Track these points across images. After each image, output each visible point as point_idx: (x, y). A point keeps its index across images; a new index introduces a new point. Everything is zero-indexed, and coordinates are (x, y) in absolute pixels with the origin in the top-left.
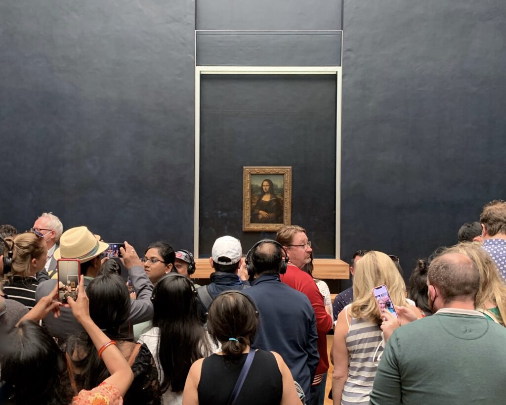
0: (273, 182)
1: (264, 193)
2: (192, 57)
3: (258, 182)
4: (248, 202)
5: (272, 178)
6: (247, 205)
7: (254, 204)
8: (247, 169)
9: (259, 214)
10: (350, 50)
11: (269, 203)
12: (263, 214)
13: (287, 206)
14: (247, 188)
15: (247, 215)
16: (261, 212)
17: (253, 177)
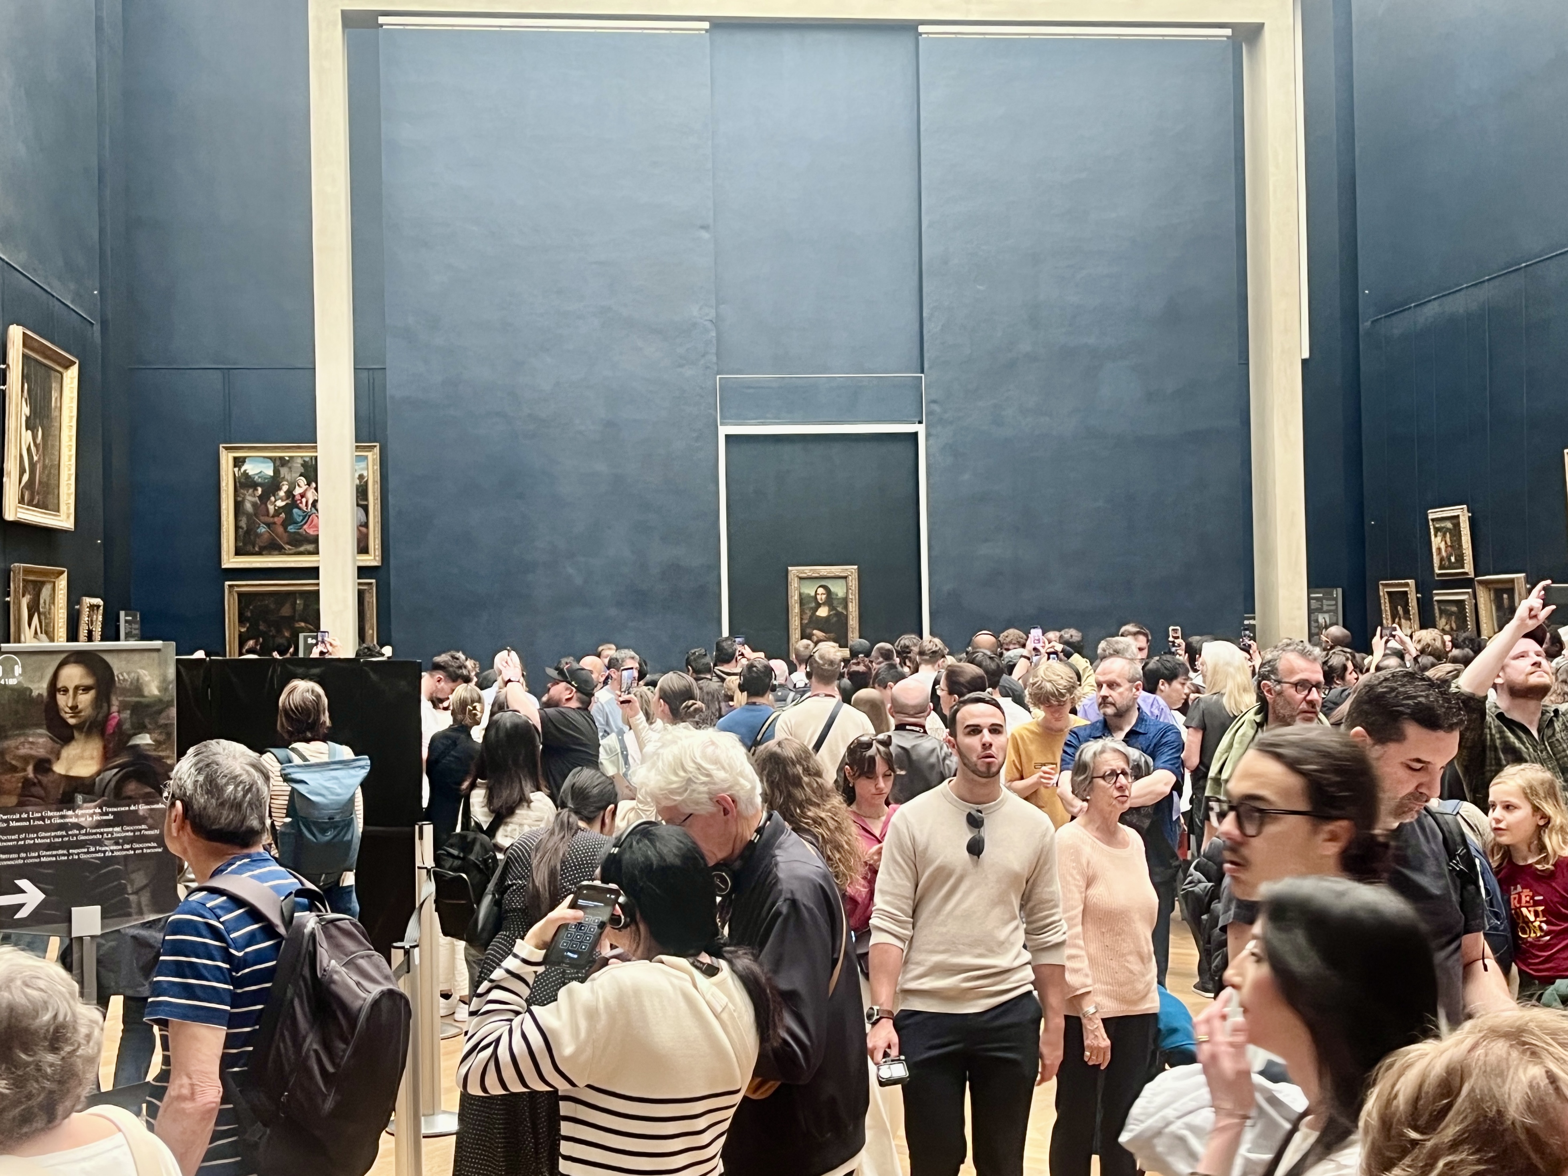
0: (832, 589)
1: (819, 605)
2: (714, 413)
3: (809, 590)
5: (829, 584)
7: (806, 621)
8: (794, 571)
9: (813, 635)
10: (934, 402)
11: (827, 619)
12: (818, 634)
13: (853, 622)
14: (794, 597)
16: (815, 632)
17: (803, 581)
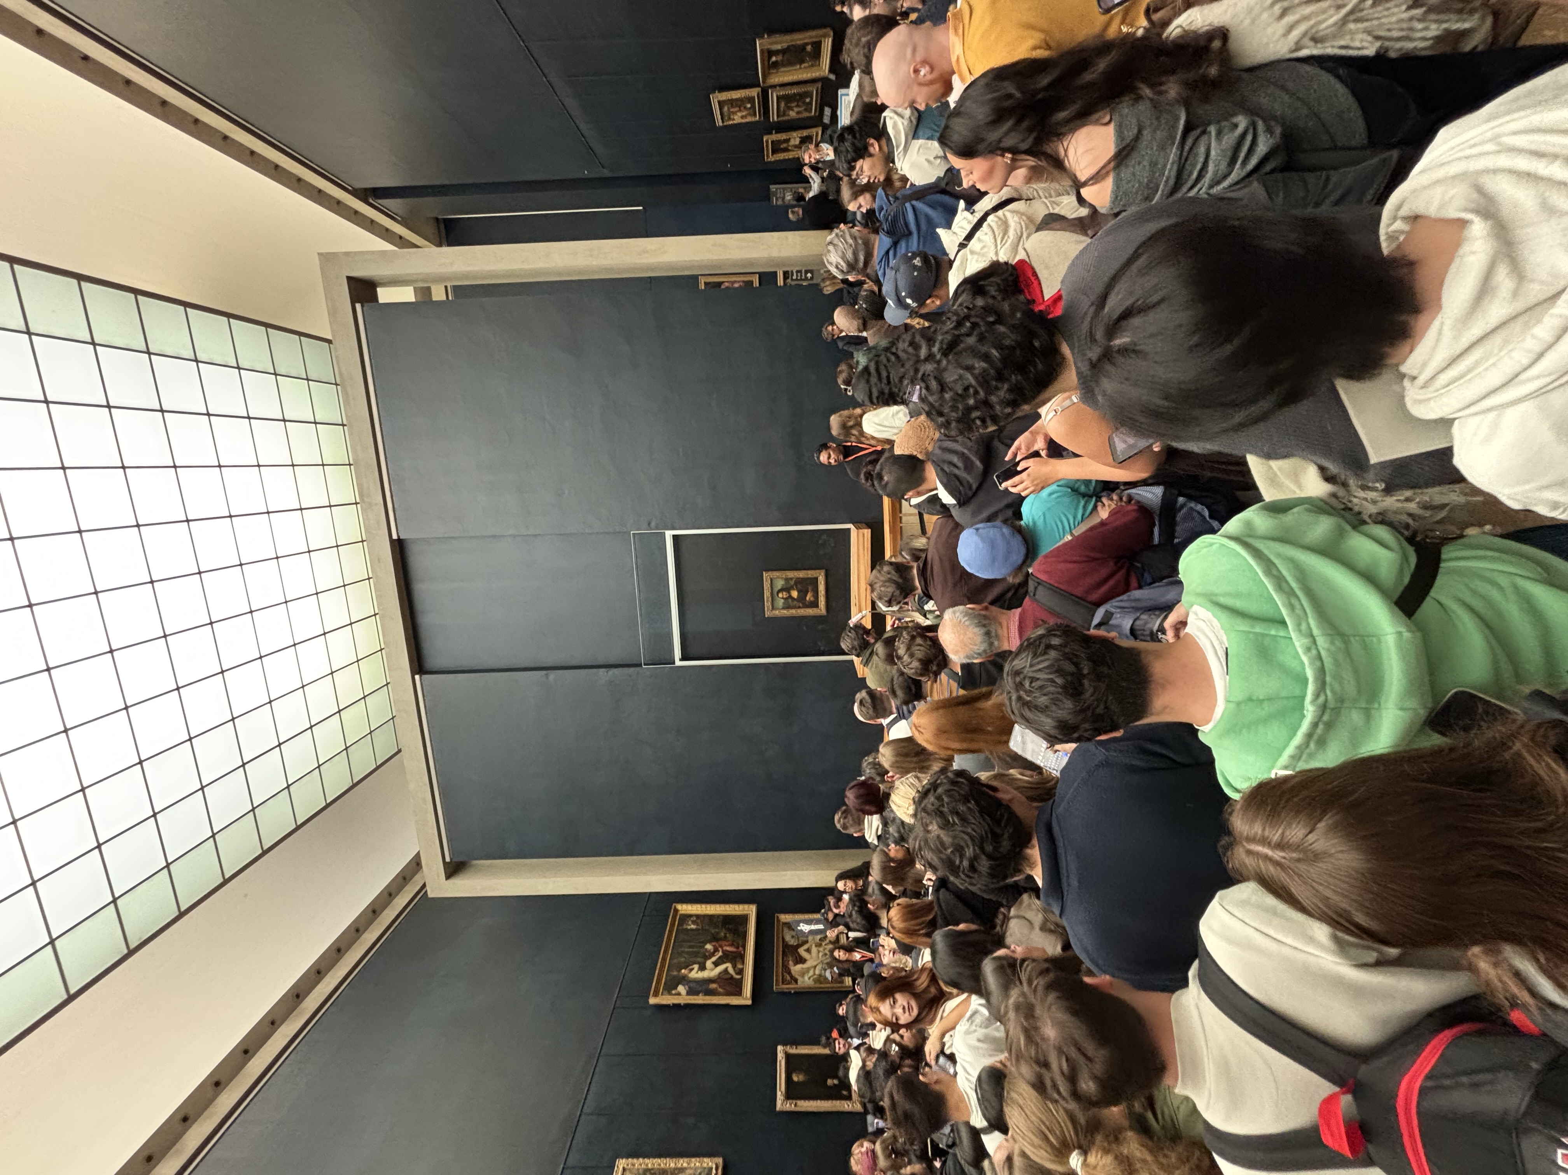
0: (779, 587)
1: (790, 597)
2: (667, 668)
3: (780, 603)
4: (799, 611)
5: (776, 590)
6: (802, 612)
7: (801, 605)
8: (768, 614)
9: (810, 600)
11: (799, 592)
12: (809, 597)
13: (801, 574)
14: (786, 613)
15: (810, 612)
16: (808, 599)
17: (775, 608)
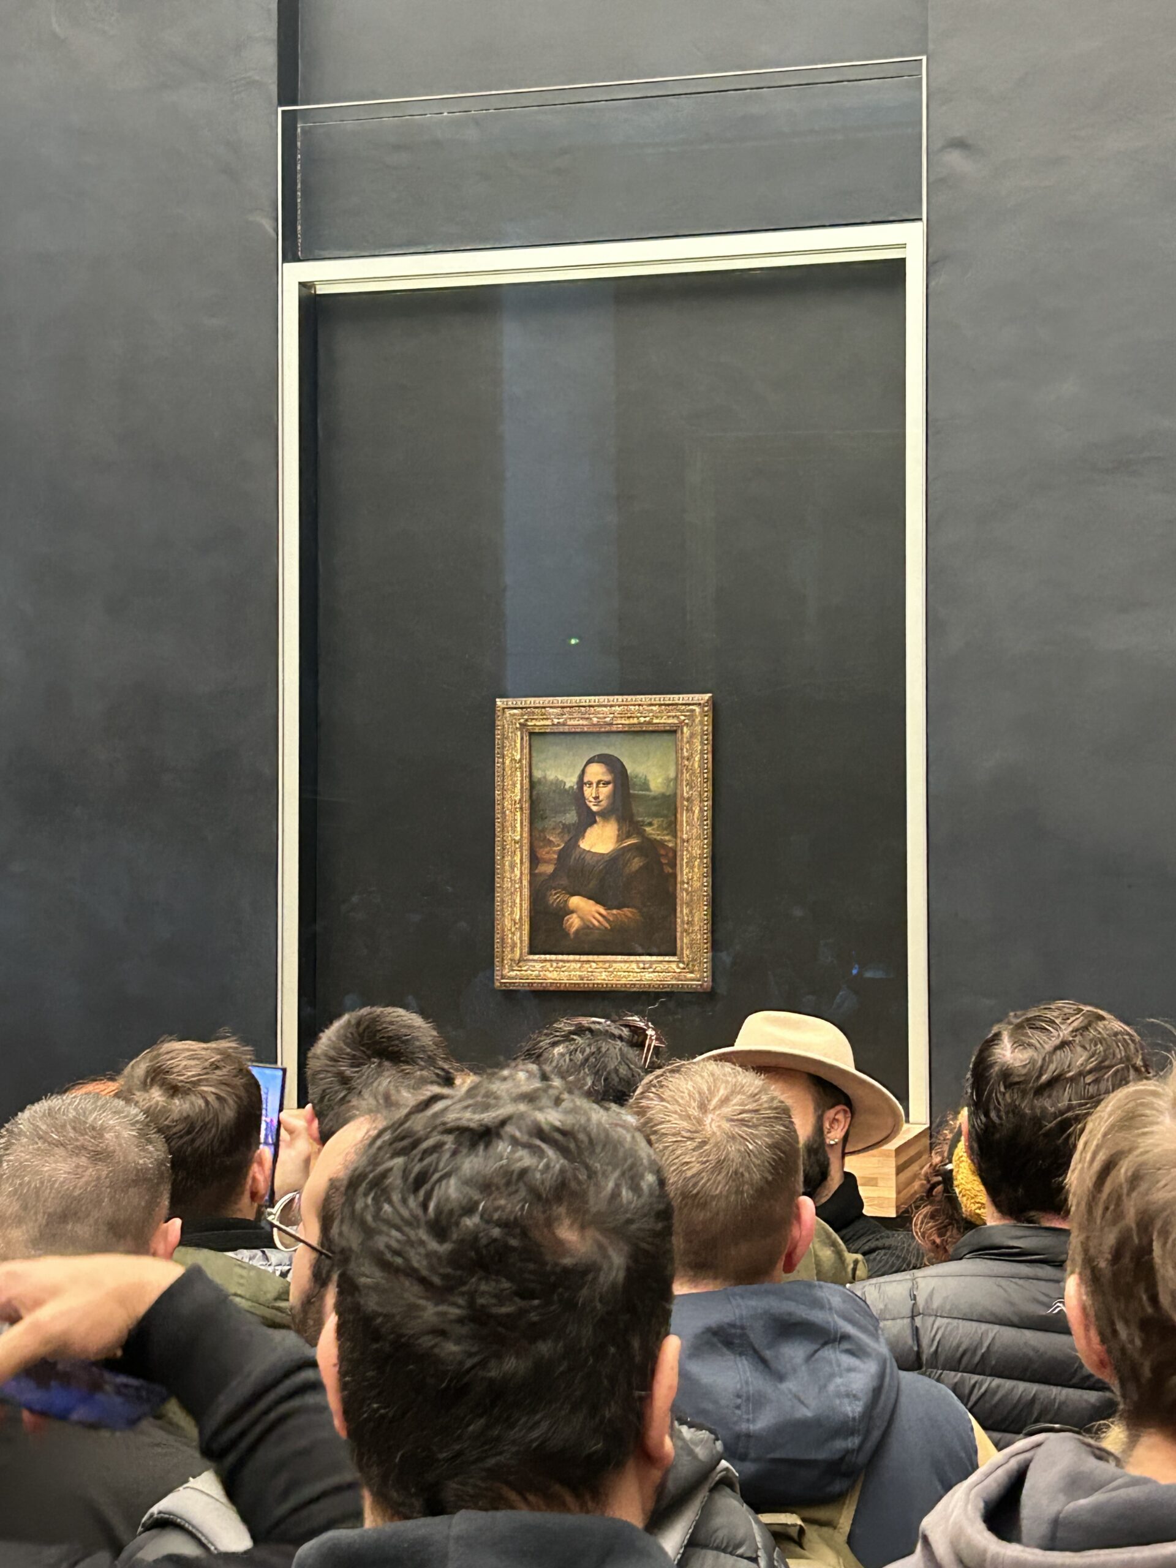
0: (630, 768)
1: (588, 819)
3: (561, 770)
4: (517, 859)
5: (622, 750)
6: (513, 872)
7: (549, 869)
8: (512, 710)
9: (566, 911)
10: (960, 144)
11: (614, 860)
12: (585, 909)
13: (693, 872)
15: (511, 915)
16: (575, 901)
17: (539, 743)
